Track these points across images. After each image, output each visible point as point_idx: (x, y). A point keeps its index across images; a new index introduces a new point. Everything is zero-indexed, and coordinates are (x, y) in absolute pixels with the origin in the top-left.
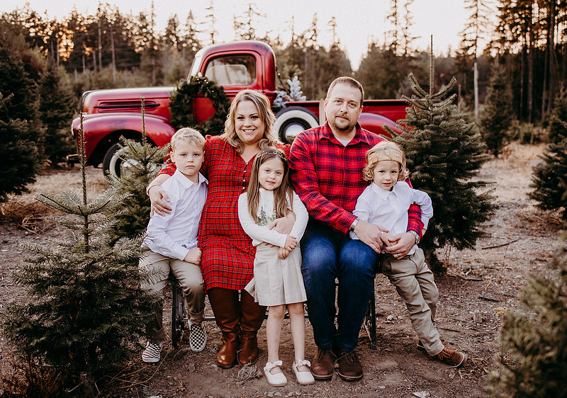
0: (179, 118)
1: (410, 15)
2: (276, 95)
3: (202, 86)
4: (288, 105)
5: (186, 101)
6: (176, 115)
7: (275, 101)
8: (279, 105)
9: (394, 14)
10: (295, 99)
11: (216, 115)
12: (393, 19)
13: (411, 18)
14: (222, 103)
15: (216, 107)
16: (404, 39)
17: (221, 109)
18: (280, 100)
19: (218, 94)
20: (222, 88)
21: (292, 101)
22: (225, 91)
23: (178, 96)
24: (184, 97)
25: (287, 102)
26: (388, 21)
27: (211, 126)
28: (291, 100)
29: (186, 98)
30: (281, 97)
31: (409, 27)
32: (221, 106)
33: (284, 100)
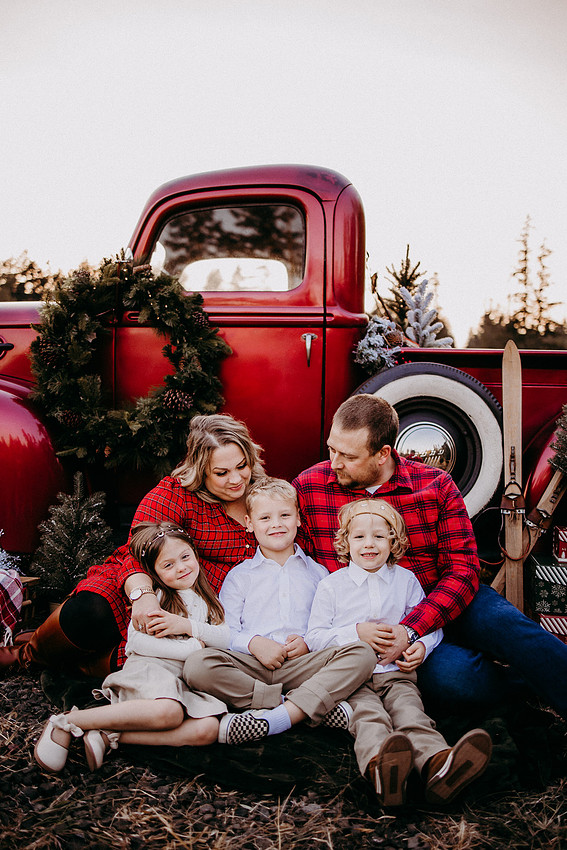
0: (55, 387)
1: (546, 272)
2: (363, 324)
3: (134, 289)
4: (401, 358)
5: (81, 335)
6: (48, 376)
7: (363, 343)
8: (374, 355)
9: (524, 271)
10: (421, 340)
11: (170, 379)
12: (522, 276)
13: (547, 275)
14: (192, 343)
15: (175, 358)
16: (537, 306)
17: (189, 360)
18: (377, 339)
19: (182, 315)
20: (198, 299)
21: (413, 346)
22: (207, 309)
23: (57, 316)
24: (75, 321)
25: (398, 349)
26: (515, 280)
27: (153, 415)
28: (409, 343)
29: (82, 326)
30: (380, 331)
31: (545, 288)
32: (188, 351)
33: (391, 341)
